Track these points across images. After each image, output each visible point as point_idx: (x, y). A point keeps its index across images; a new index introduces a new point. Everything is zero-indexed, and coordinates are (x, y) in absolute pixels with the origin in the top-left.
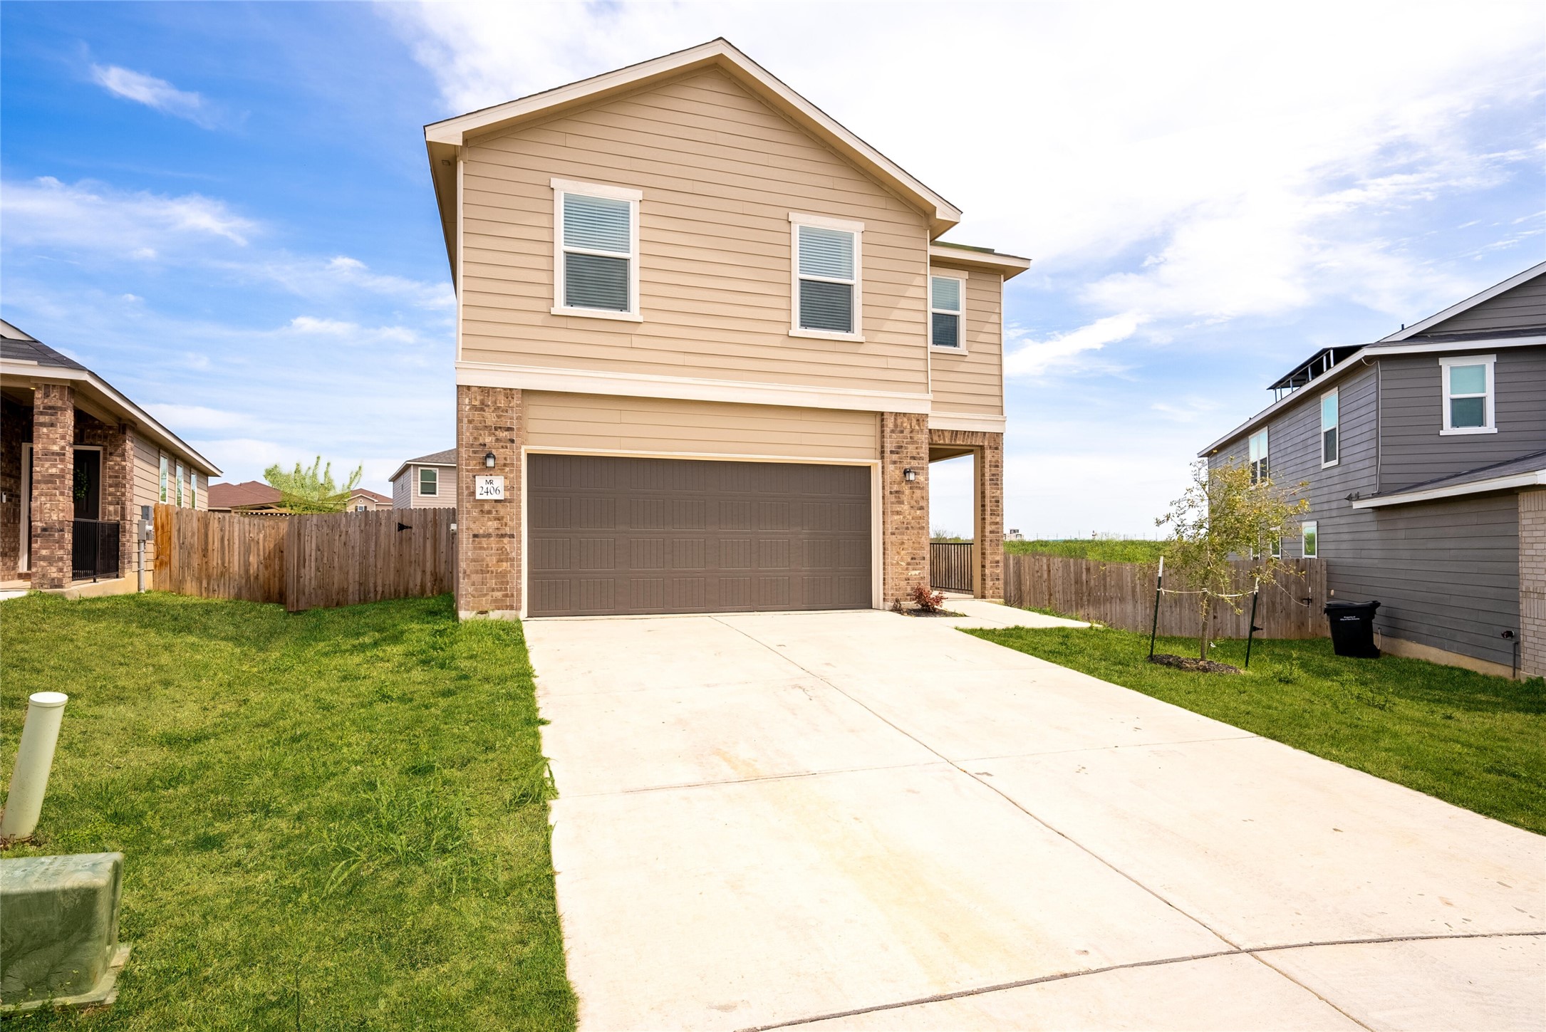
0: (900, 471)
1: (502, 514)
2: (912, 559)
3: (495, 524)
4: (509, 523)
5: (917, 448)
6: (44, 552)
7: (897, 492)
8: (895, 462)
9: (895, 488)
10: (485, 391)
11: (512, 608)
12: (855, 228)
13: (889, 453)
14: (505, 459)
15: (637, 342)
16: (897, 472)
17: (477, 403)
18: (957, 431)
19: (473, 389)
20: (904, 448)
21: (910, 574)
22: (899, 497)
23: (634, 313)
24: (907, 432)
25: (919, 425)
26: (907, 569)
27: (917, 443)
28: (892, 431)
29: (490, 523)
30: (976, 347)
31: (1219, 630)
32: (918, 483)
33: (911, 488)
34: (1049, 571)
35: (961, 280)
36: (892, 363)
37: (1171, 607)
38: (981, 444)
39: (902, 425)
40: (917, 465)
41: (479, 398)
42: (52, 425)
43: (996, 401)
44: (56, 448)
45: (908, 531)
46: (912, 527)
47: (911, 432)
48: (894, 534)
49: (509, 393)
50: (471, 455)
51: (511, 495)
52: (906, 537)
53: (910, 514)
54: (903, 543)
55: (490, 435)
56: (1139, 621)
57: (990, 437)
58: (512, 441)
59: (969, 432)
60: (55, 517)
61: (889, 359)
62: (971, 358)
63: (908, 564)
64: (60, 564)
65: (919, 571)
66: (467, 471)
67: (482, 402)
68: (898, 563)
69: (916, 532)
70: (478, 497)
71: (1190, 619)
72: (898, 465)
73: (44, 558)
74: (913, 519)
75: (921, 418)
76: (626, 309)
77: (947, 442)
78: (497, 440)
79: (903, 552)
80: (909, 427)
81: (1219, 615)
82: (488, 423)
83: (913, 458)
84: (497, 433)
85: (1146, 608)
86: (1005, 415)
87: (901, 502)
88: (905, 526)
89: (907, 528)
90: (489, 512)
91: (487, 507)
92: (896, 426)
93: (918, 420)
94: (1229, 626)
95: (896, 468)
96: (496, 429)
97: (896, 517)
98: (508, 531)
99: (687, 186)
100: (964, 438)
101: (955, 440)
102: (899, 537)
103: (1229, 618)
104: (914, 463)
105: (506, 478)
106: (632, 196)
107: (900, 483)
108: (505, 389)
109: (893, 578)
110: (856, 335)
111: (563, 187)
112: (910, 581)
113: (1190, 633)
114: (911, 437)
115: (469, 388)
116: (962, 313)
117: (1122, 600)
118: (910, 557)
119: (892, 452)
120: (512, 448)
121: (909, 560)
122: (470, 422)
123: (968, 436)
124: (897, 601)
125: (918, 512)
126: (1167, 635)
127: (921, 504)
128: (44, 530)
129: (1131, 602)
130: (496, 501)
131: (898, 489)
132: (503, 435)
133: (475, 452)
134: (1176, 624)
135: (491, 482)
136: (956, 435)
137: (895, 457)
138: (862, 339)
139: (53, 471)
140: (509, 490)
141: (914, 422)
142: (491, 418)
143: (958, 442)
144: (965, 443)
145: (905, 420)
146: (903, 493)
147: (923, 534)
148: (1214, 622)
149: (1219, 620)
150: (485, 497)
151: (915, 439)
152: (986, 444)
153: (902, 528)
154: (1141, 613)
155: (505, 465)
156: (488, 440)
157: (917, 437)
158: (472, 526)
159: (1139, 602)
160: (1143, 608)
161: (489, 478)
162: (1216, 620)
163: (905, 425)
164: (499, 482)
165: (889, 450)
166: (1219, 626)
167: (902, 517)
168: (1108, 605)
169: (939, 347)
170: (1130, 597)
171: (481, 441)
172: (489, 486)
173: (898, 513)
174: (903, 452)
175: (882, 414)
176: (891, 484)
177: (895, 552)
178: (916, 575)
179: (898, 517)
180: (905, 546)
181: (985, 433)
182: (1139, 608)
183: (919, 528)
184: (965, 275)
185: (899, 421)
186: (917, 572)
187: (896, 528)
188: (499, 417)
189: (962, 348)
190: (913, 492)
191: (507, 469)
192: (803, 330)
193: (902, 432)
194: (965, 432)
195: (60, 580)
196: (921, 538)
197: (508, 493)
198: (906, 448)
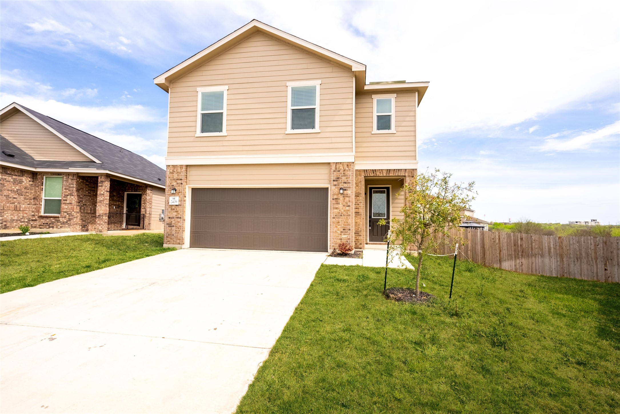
0: (338, 189)
1: (178, 210)
2: (343, 230)
3: (175, 214)
4: (180, 213)
5: (347, 178)
6: (98, 222)
7: (336, 199)
8: (335, 185)
9: (335, 197)
10: (174, 166)
11: (179, 244)
12: (316, 83)
13: (332, 181)
14: (179, 190)
15: (225, 143)
16: (337, 190)
17: (171, 171)
18: (390, 170)
19: (170, 166)
20: (340, 178)
21: (342, 237)
22: (337, 201)
23: (224, 133)
24: (342, 171)
25: (348, 167)
26: (341, 234)
27: (347, 176)
28: (334, 171)
29: (174, 213)
30: (401, 129)
31: (609, 278)
32: (347, 194)
33: (343, 197)
34: (500, 239)
35: (392, 98)
36: (334, 140)
37: (574, 261)
38: (404, 175)
39: (339, 168)
40: (347, 186)
41: (172, 169)
42: (102, 186)
43: (412, 154)
44: (102, 193)
45: (342, 217)
46: (344, 215)
47: (344, 171)
48: (334, 218)
49: (181, 166)
50: (169, 189)
51: (181, 203)
52: (340, 220)
53: (342, 209)
54: (339, 222)
55: (175, 182)
56: (554, 268)
57: (409, 171)
58: (182, 184)
59: (397, 169)
60: (101, 212)
61: (333, 138)
62: (398, 134)
63: (342, 232)
64: (102, 225)
65: (347, 236)
66: (168, 195)
67: (173, 171)
68: (336, 232)
69: (346, 217)
70: (170, 204)
71: (587, 270)
72: (337, 186)
73: (98, 224)
74: (344, 211)
75: (349, 164)
76: (222, 131)
77: (384, 175)
78: (177, 184)
79: (339, 227)
80: (342, 168)
81: (608, 268)
82: (174, 178)
83: (345, 183)
84: (177, 181)
85: (557, 261)
86: (417, 160)
87: (339, 204)
88: (340, 214)
89: (341, 215)
90: (174, 209)
91: (173, 208)
92: (336, 168)
93: (348, 165)
94: (616, 275)
95: (336, 188)
96: (177, 180)
97: (335, 210)
98: (179, 216)
99: (246, 81)
100: (394, 173)
101: (389, 174)
102: (337, 219)
103: (616, 270)
104: (345, 185)
105: (179, 197)
106: (224, 89)
107: (338, 195)
108: (180, 165)
109: (333, 239)
110: (317, 129)
111: (201, 90)
112: (342, 240)
113: (588, 278)
114: (344, 173)
115: (169, 166)
116: (393, 114)
117: (542, 256)
118: (343, 229)
119: (334, 181)
120: (182, 186)
121: (342, 230)
122: (169, 178)
123: (396, 171)
124: (335, 249)
125: (347, 208)
126: (572, 277)
127: (348, 204)
128: (99, 216)
129: (548, 257)
130: (176, 205)
131: (337, 198)
132: (179, 181)
133: (170, 188)
134: (578, 272)
135: (174, 199)
136: (390, 171)
137: (335, 183)
138: (319, 131)
139: (101, 199)
140: (180, 201)
141: (346, 166)
142: (175, 176)
143: (390, 175)
144: (394, 175)
145: (341, 165)
146: (339, 199)
147: (349, 218)
148: (605, 272)
149: (608, 272)
150: (172, 204)
151: (346, 174)
152: (407, 175)
153: (339, 215)
154: (555, 264)
155: (179, 192)
156: (174, 184)
157: (346, 173)
158: (168, 214)
159: (553, 257)
160: (556, 261)
161: (174, 197)
162: (607, 272)
163: (340, 168)
164: (177, 198)
165: (332, 180)
166: (609, 275)
167: (338, 210)
168: (534, 258)
169: (380, 131)
170: (547, 255)
171: (172, 184)
172: (174, 200)
173: (336, 208)
174: (339, 180)
175: (329, 163)
176: (333, 195)
177: (334, 226)
178: (345, 237)
179: (337, 210)
180: (340, 224)
181: (406, 170)
182: (553, 261)
183: (348, 215)
184: (395, 95)
185: (338, 166)
186: (346, 236)
187: (336, 215)
188: (178, 175)
189: (393, 130)
190: (345, 199)
191: (180, 194)
192: (292, 130)
193: (339, 171)
194: (394, 170)
195: (101, 230)
196: (348, 220)
197: (180, 202)
198: (341, 178)
